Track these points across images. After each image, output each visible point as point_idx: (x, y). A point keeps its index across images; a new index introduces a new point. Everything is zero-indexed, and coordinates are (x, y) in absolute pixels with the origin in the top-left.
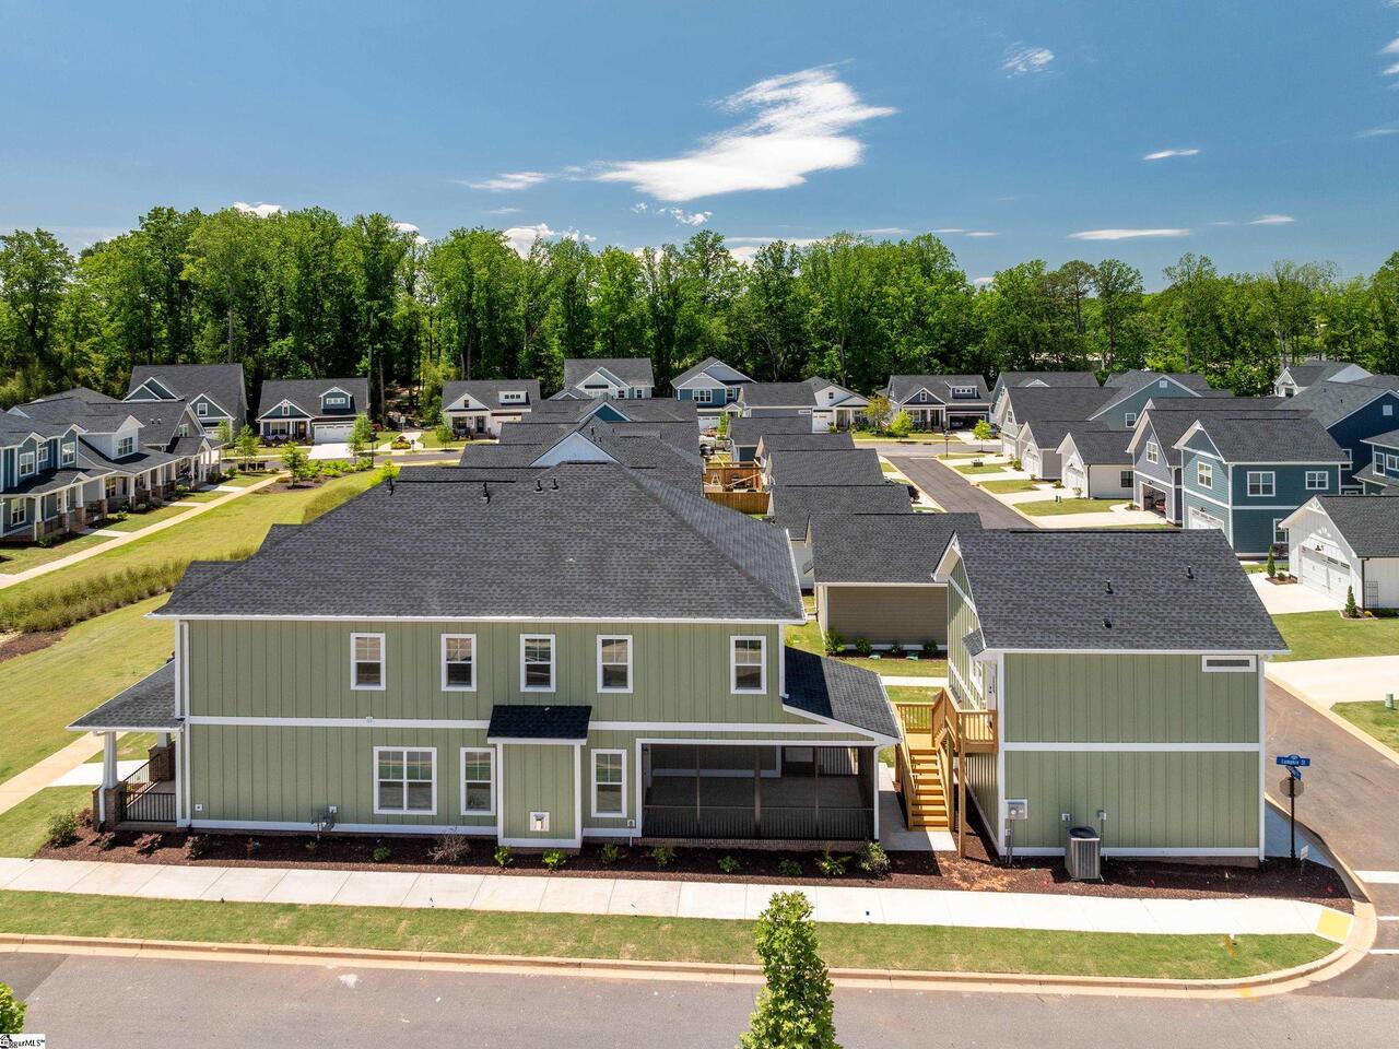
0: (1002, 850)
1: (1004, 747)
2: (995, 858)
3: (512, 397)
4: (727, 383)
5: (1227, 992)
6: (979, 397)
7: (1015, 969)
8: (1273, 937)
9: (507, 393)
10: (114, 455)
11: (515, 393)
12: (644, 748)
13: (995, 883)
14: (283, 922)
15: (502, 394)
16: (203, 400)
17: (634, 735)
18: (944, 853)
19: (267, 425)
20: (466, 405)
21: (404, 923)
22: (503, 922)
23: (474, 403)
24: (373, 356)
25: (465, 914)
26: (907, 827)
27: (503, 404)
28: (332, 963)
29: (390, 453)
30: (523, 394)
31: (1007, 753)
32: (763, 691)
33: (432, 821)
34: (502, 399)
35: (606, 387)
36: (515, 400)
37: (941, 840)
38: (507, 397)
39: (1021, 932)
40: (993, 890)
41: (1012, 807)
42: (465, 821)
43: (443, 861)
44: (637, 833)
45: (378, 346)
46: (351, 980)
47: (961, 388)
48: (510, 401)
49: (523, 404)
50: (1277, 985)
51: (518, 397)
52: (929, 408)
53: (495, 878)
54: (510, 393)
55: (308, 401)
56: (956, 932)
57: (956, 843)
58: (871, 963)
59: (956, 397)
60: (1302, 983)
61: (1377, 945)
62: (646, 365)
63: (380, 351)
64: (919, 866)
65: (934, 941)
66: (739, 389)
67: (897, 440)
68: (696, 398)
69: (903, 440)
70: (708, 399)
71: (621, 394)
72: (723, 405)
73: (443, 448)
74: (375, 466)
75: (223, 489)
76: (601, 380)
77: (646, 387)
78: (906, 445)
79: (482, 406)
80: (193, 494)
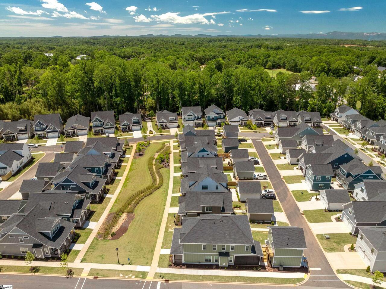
0: (273, 266)
1: (274, 256)
2: (272, 267)
4: (218, 114)
5: (293, 285)
7: (273, 283)
8: (299, 278)
9: (170, 117)
10: (111, 156)
11: (173, 117)
12: (235, 256)
13: (272, 271)
14: (201, 278)
15: (170, 118)
16: (108, 122)
17: (234, 255)
18: (266, 266)
19: (122, 127)
20: (163, 121)
21: (213, 278)
22: (223, 277)
23: (165, 121)
26: (262, 261)
27: (170, 120)
28: (209, 283)
29: (150, 135)
30: (174, 118)
31: (275, 257)
32: (249, 251)
33: (211, 263)
34: (170, 119)
35: (192, 116)
36: (173, 119)
37: (266, 264)
39: (274, 278)
40: (271, 272)
41: (274, 262)
42: (215, 263)
43: (214, 269)
44: (234, 264)
45: (138, 99)
46: (211, 285)
49: (174, 120)
50: (298, 285)
51: (173, 118)
52: (260, 121)
53: (220, 271)
55: (130, 121)
56: (268, 278)
57: (268, 264)
58: (260, 282)
59: (266, 118)
60: (300, 284)
61: (309, 279)
62: (199, 108)
64: (263, 268)
65: (266, 279)
66: (220, 116)
67: (253, 131)
68: (211, 118)
69: (255, 131)
70: (214, 118)
71: (195, 117)
72: (216, 120)
73: (160, 134)
74: (150, 142)
75: (127, 156)
76: (191, 114)
77: (200, 115)
78: (255, 133)
79: (166, 121)
80: (123, 159)
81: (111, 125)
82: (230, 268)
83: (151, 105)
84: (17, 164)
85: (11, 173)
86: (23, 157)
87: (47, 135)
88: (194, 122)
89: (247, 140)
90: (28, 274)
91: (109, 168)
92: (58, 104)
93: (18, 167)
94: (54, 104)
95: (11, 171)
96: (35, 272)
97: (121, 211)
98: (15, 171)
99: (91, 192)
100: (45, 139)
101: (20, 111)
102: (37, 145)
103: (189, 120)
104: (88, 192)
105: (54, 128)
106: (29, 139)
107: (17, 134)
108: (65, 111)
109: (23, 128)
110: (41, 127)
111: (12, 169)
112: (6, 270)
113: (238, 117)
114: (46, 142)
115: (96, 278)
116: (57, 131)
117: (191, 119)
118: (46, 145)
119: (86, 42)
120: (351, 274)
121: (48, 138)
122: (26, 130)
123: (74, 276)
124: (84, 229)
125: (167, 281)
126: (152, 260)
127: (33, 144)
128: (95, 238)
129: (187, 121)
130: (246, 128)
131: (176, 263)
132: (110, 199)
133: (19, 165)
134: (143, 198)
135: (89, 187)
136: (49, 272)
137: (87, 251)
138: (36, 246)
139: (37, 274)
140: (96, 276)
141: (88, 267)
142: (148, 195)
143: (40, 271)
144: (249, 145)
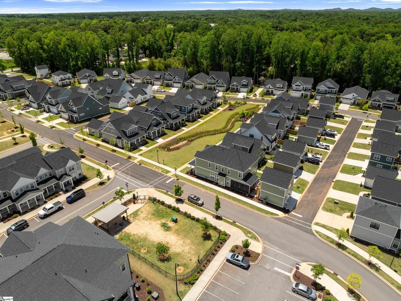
2: (259, 199)
3: (280, 86)
4: (329, 88)
5: (264, 214)
6: (394, 101)
8: (274, 213)
10: (202, 103)
11: (280, 85)
12: (231, 180)
13: (256, 201)
15: (277, 85)
16: (220, 81)
18: (255, 197)
19: (232, 87)
20: (269, 87)
22: (215, 190)
23: (271, 87)
24: (256, 67)
25: (213, 189)
27: (277, 87)
28: (203, 190)
29: (252, 98)
31: (261, 190)
32: (241, 178)
33: (214, 180)
34: (277, 86)
35: (300, 86)
38: (278, 86)
41: (260, 195)
42: (216, 181)
43: (214, 184)
44: (230, 186)
45: (257, 65)
47: (389, 98)
48: (279, 87)
49: (281, 88)
51: (281, 86)
52: (378, 103)
53: (216, 187)
54: (279, 85)
55: (239, 83)
57: (257, 196)
59: (387, 101)
60: (271, 216)
61: (282, 217)
62: (312, 80)
63: (258, 66)
65: (245, 203)
66: (332, 90)
67: (363, 111)
68: (320, 91)
69: (364, 112)
70: (323, 92)
71: (303, 88)
72: (326, 94)
73: (262, 98)
74: (247, 103)
75: (219, 108)
76: (299, 84)
77: (310, 87)
78: (364, 114)
79: (273, 88)
80: (214, 109)
81: (222, 84)
82: (226, 188)
83: (272, 73)
84: (141, 98)
85: (136, 103)
86: (147, 94)
87: (173, 84)
88: (301, 92)
89: (344, 117)
90: (110, 152)
91: (194, 110)
92: (192, 63)
93: (141, 100)
94: (189, 62)
95: (135, 101)
96: (114, 152)
97: (184, 139)
98: (138, 103)
99: (171, 121)
100: (171, 88)
101: (165, 65)
102: (163, 90)
103: (297, 90)
104: (168, 120)
105: (179, 80)
106: (161, 86)
107: (154, 80)
108: (195, 69)
109: (158, 76)
110: (170, 77)
111: (137, 100)
112: (101, 147)
113: (352, 95)
114: (171, 89)
115: (140, 164)
116: (180, 83)
117: (299, 89)
118: (169, 92)
119: (261, 15)
120: (328, 229)
121: (173, 87)
122: (160, 79)
123: (131, 160)
124: (153, 141)
125: (178, 179)
126: (179, 167)
127: (160, 89)
128: (156, 147)
129: (294, 90)
130: (358, 107)
131: (191, 173)
132: (183, 130)
133: (142, 99)
134: (206, 136)
135: (170, 117)
136: (120, 154)
137: (146, 152)
138: (119, 138)
139: (114, 153)
140: (141, 163)
141: (140, 158)
142: (211, 135)
143: (116, 152)
144: (343, 121)
